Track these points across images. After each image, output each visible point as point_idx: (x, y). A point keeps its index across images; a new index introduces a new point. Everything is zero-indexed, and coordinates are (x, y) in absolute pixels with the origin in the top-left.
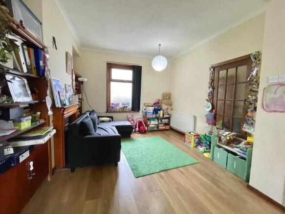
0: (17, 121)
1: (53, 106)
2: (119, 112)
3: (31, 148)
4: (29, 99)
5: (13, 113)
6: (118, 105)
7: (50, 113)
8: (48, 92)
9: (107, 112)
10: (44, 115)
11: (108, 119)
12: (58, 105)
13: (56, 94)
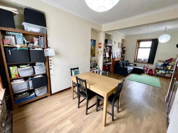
0: (106, 60)
1: (112, 58)
2: (141, 63)
3: (108, 65)
4: (108, 56)
5: (106, 58)
6: (141, 59)
7: (111, 59)
8: (112, 55)
9: (134, 62)
10: (110, 60)
11: (133, 65)
12: (114, 58)
13: (113, 55)
